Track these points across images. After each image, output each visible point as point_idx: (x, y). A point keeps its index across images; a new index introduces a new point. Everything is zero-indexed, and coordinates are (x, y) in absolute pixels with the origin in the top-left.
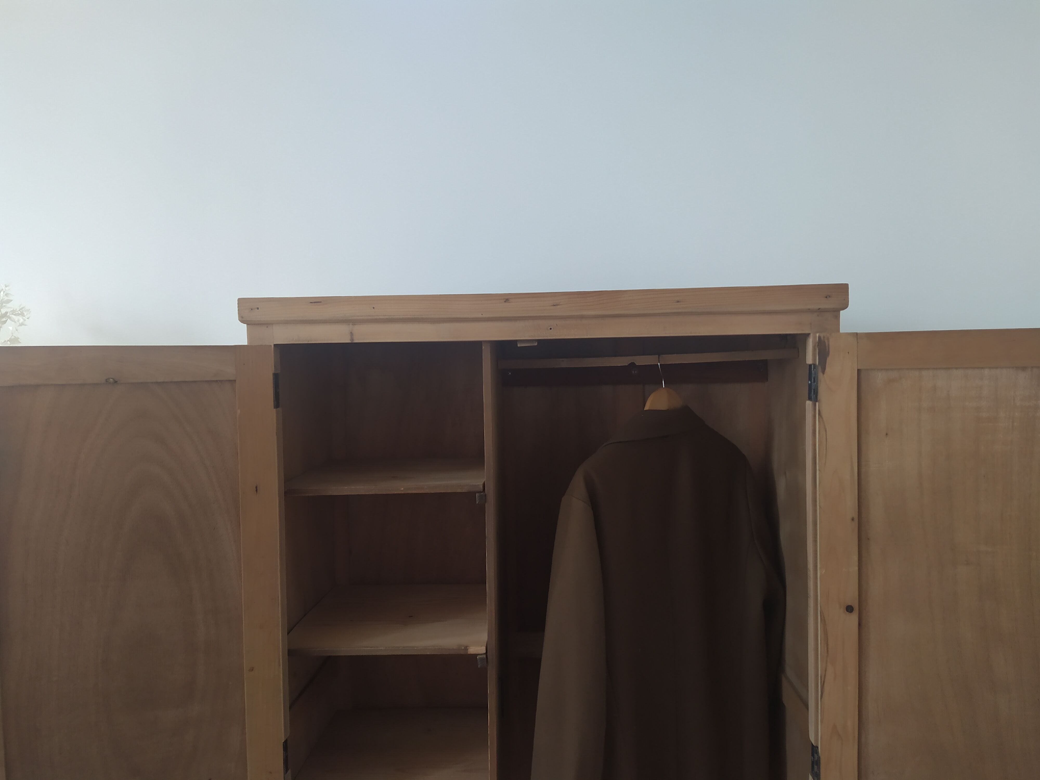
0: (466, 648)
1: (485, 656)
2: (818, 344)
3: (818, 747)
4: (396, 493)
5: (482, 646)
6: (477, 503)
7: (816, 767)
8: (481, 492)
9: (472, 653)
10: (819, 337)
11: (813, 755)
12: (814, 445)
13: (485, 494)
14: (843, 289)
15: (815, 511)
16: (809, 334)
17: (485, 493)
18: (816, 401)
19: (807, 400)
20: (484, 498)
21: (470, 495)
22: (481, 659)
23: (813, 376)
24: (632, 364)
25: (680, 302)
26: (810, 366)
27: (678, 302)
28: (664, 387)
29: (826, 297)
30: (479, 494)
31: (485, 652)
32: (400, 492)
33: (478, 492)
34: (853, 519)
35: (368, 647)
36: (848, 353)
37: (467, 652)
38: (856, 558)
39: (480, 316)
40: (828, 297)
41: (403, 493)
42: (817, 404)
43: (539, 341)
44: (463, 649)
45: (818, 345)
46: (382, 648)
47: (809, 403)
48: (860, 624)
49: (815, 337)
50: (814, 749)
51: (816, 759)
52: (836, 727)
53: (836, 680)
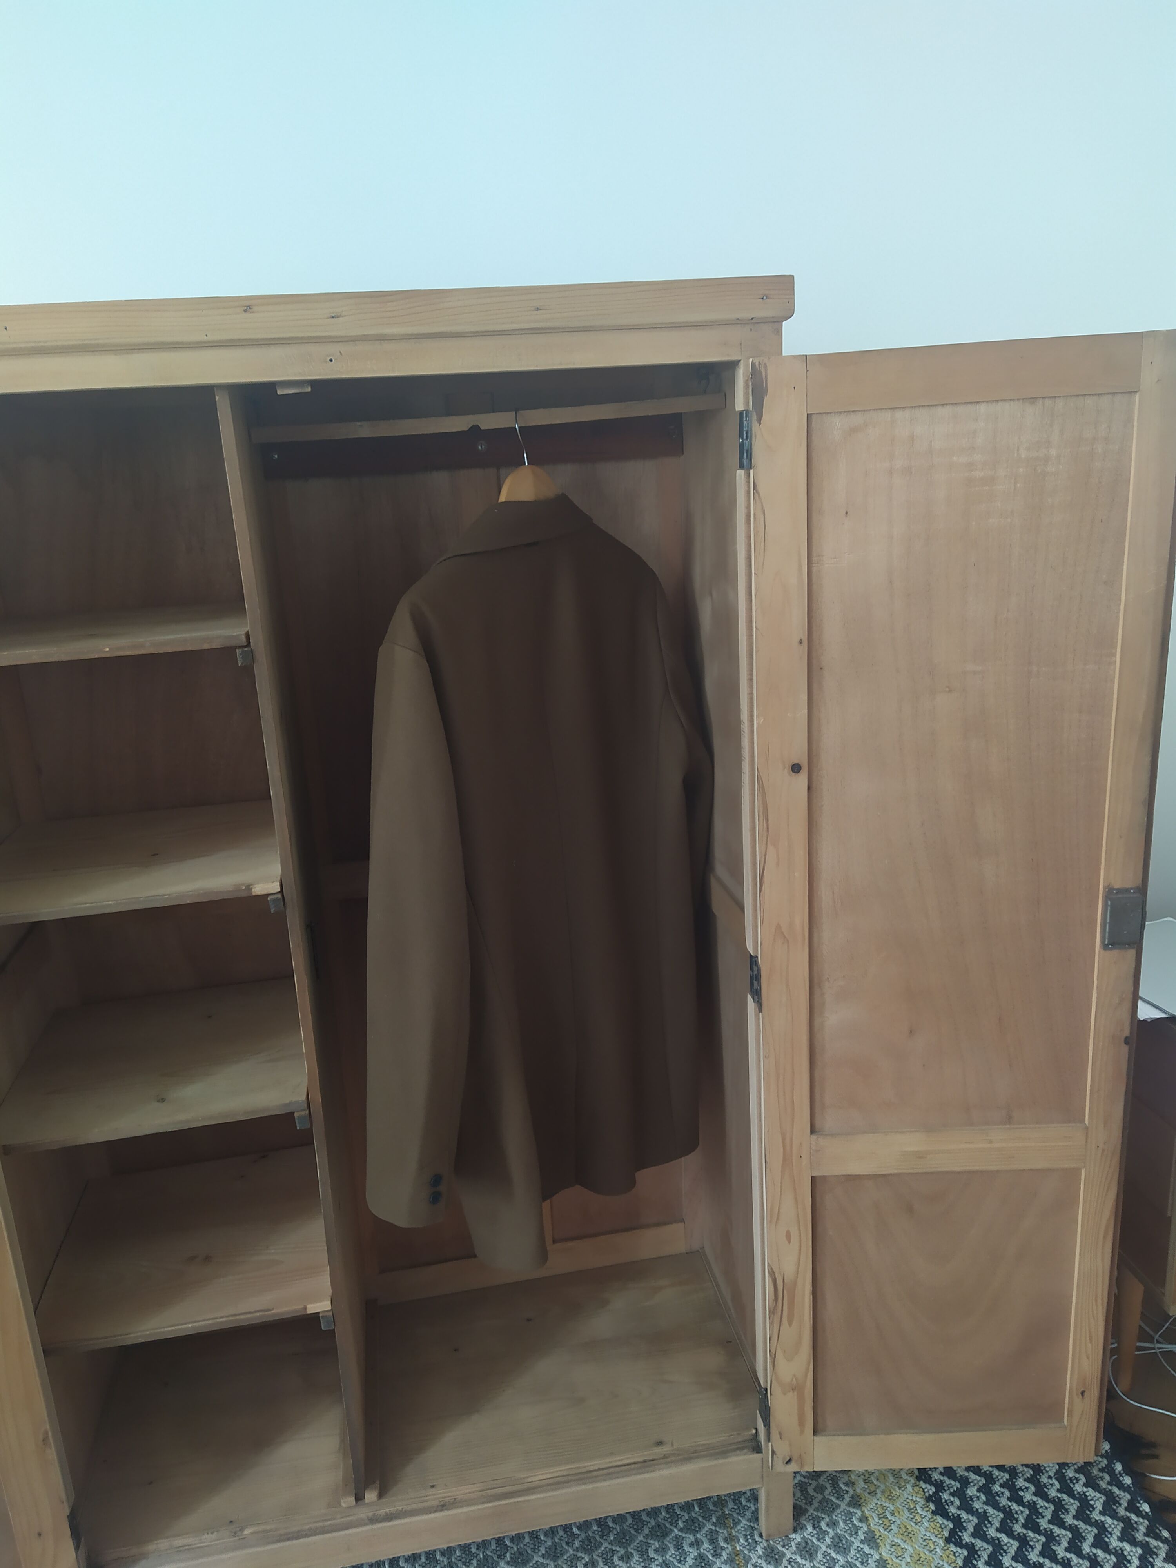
0: (249, 887)
1: (279, 896)
2: (752, 375)
3: (757, 957)
4: (96, 656)
5: (273, 882)
6: (240, 665)
7: (755, 983)
8: (245, 647)
9: (260, 893)
10: (753, 364)
11: (752, 969)
12: (749, 538)
13: (252, 650)
14: (785, 284)
15: (750, 636)
16: (740, 361)
17: (251, 647)
18: (750, 468)
19: (738, 469)
20: (251, 655)
21: (227, 652)
22: (274, 900)
23: (745, 429)
24: (475, 428)
25: (540, 310)
26: (741, 413)
27: (538, 309)
28: (527, 464)
29: (763, 298)
30: (240, 650)
31: (279, 890)
32: (103, 656)
33: (240, 647)
34: (801, 642)
35: (86, 904)
36: (794, 388)
37: (251, 893)
38: (805, 697)
39: (204, 338)
40: (765, 298)
41: (108, 655)
42: (752, 471)
43: (313, 383)
44: (244, 890)
45: (751, 377)
46: (110, 902)
47: (740, 473)
48: (809, 788)
49: (747, 365)
50: (753, 960)
51: (755, 972)
52: (779, 927)
53: (778, 864)
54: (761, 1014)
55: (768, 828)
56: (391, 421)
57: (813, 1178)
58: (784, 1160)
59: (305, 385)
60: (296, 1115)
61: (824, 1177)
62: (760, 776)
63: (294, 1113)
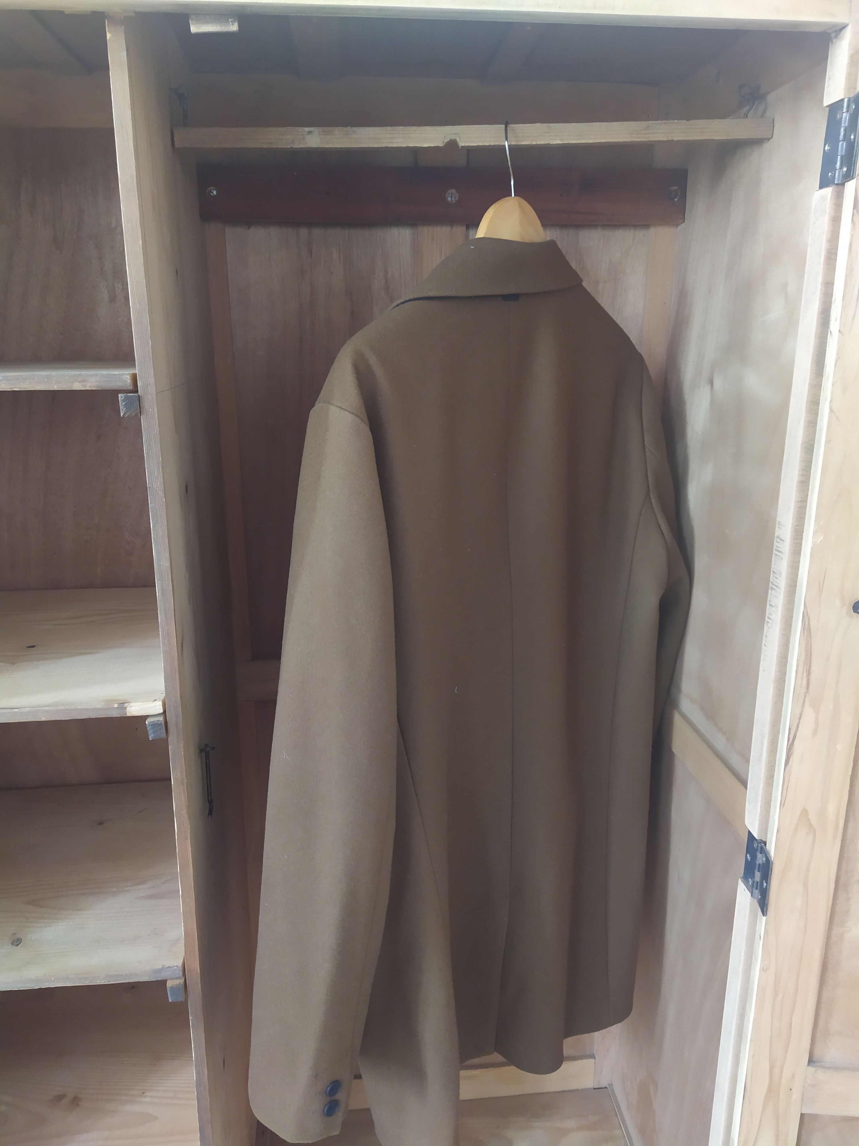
0: (122, 705)
1: (161, 719)
3: (765, 844)
5: (155, 700)
6: (122, 415)
7: (758, 873)
8: (131, 391)
9: (135, 714)
12: (830, 284)
13: (139, 395)
17: (138, 393)
18: (849, 179)
19: (818, 190)
20: (137, 403)
22: (154, 725)
23: (843, 126)
24: (452, 144)
26: (837, 105)
28: (513, 195)
30: (123, 395)
31: (161, 711)
33: (124, 392)
37: (126, 714)
42: (850, 184)
44: (117, 707)
47: (822, 194)
50: (757, 844)
51: (761, 861)
52: (805, 812)
53: (815, 732)
54: (765, 917)
55: (808, 684)
56: (349, 128)
57: (802, 1115)
58: (770, 1090)
59: (230, 20)
60: (169, 984)
61: (816, 1116)
62: (807, 614)
63: (166, 981)
